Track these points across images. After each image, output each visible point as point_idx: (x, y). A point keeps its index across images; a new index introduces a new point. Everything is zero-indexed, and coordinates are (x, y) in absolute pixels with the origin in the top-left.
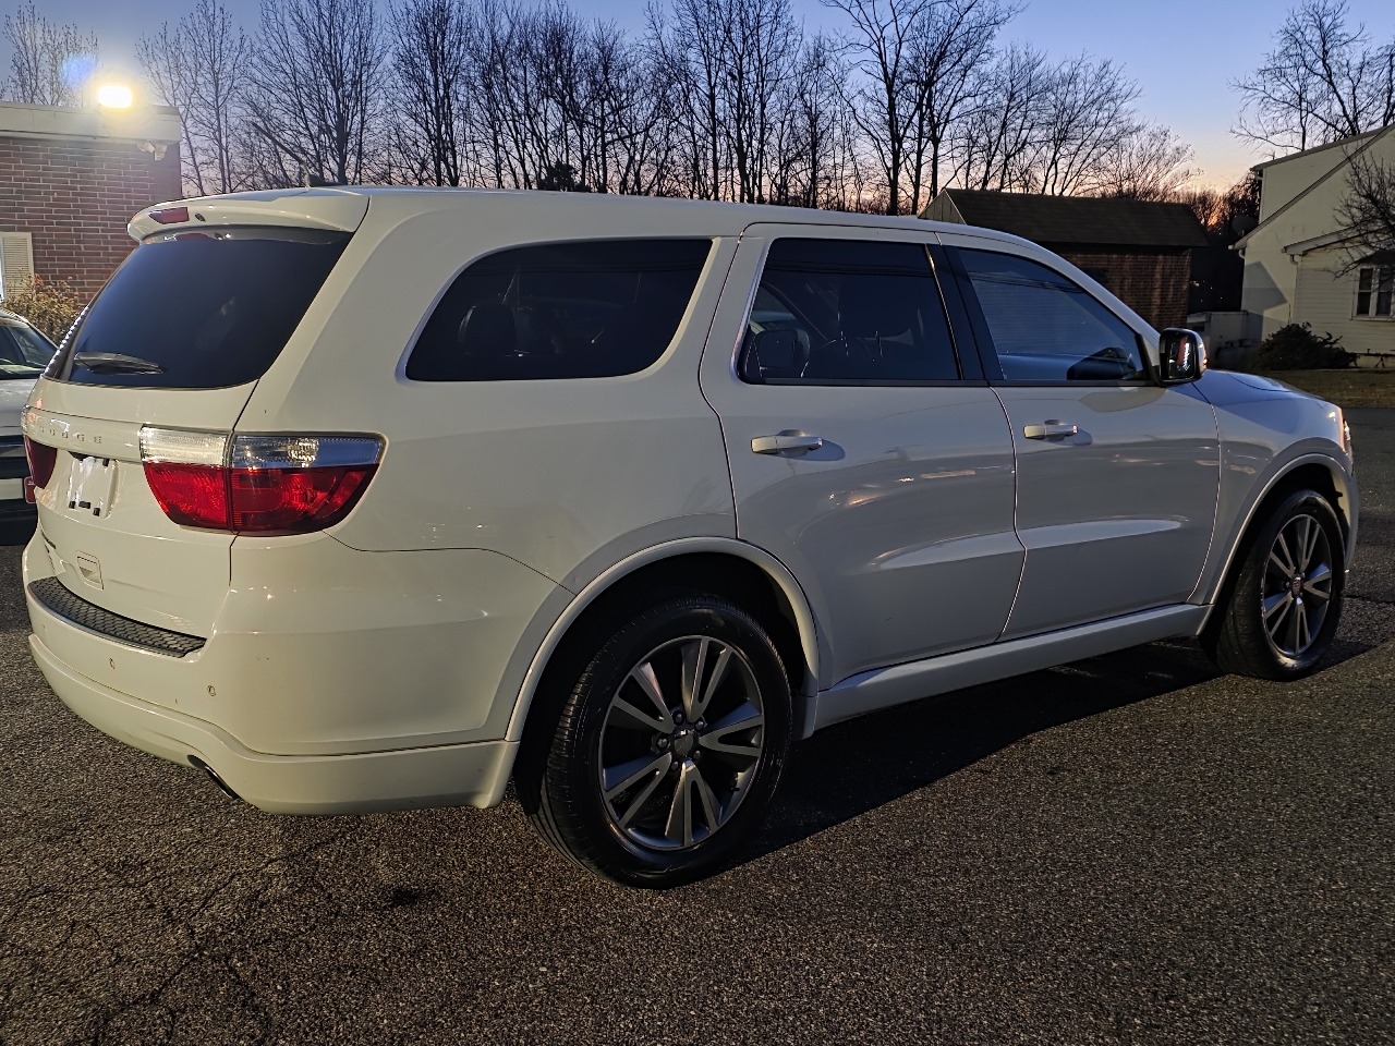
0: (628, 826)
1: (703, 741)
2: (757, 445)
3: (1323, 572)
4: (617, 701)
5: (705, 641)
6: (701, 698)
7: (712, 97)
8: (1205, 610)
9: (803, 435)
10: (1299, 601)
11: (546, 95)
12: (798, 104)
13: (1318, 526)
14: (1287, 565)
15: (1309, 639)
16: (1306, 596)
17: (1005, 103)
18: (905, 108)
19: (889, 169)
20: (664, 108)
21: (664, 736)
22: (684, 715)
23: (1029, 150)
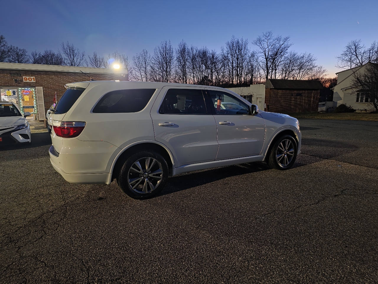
0: (134, 189)
1: (150, 175)
2: (160, 124)
3: (292, 150)
4: (131, 168)
5: (150, 158)
6: (149, 167)
7: (233, 63)
8: (264, 157)
9: (170, 123)
10: (286, 156)
11: (202, 64)
12: (249, 64)
13: (290, 142)
14: (283, 149)
15: (288, 163)
16: (288, 155)
17: (289, 62)
18: (269, 64)
19: (266, 75)
20: (224, 65)
21: (142, 174)
22: (146, 171)
23: (294, 71)
